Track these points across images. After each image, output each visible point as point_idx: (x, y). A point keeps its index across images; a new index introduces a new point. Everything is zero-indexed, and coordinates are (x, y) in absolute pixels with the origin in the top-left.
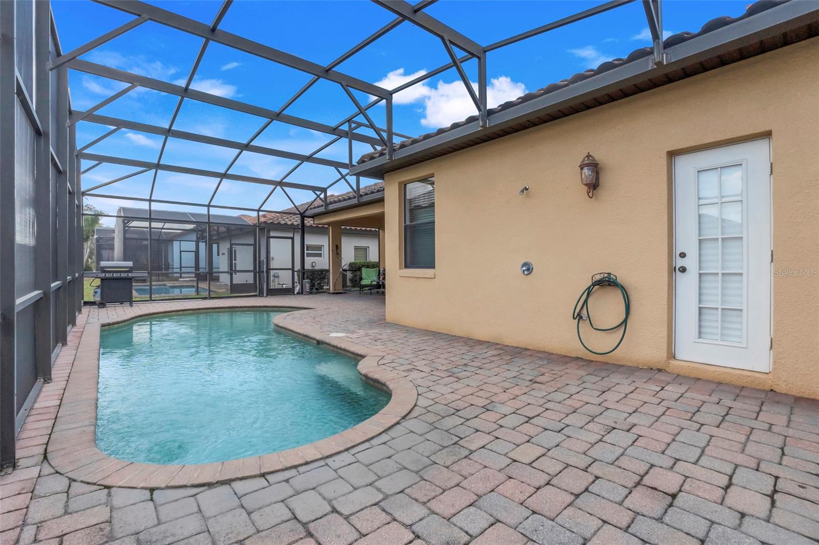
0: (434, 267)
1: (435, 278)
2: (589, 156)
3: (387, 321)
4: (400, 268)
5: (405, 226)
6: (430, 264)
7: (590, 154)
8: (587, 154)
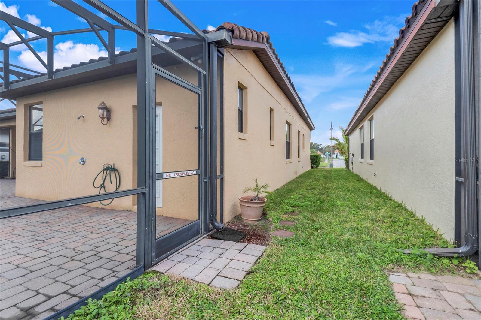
0: (41, 160)
1: (42, 167)
2: (103, 103)
3: (16, 196)
4: (25, 160)
5: (29, 133)
6: (39, 157)
7: (104, 102)
8: (102, 102)
